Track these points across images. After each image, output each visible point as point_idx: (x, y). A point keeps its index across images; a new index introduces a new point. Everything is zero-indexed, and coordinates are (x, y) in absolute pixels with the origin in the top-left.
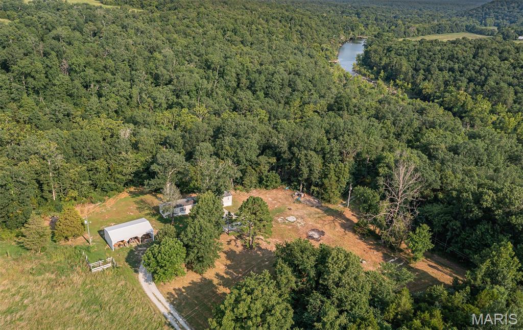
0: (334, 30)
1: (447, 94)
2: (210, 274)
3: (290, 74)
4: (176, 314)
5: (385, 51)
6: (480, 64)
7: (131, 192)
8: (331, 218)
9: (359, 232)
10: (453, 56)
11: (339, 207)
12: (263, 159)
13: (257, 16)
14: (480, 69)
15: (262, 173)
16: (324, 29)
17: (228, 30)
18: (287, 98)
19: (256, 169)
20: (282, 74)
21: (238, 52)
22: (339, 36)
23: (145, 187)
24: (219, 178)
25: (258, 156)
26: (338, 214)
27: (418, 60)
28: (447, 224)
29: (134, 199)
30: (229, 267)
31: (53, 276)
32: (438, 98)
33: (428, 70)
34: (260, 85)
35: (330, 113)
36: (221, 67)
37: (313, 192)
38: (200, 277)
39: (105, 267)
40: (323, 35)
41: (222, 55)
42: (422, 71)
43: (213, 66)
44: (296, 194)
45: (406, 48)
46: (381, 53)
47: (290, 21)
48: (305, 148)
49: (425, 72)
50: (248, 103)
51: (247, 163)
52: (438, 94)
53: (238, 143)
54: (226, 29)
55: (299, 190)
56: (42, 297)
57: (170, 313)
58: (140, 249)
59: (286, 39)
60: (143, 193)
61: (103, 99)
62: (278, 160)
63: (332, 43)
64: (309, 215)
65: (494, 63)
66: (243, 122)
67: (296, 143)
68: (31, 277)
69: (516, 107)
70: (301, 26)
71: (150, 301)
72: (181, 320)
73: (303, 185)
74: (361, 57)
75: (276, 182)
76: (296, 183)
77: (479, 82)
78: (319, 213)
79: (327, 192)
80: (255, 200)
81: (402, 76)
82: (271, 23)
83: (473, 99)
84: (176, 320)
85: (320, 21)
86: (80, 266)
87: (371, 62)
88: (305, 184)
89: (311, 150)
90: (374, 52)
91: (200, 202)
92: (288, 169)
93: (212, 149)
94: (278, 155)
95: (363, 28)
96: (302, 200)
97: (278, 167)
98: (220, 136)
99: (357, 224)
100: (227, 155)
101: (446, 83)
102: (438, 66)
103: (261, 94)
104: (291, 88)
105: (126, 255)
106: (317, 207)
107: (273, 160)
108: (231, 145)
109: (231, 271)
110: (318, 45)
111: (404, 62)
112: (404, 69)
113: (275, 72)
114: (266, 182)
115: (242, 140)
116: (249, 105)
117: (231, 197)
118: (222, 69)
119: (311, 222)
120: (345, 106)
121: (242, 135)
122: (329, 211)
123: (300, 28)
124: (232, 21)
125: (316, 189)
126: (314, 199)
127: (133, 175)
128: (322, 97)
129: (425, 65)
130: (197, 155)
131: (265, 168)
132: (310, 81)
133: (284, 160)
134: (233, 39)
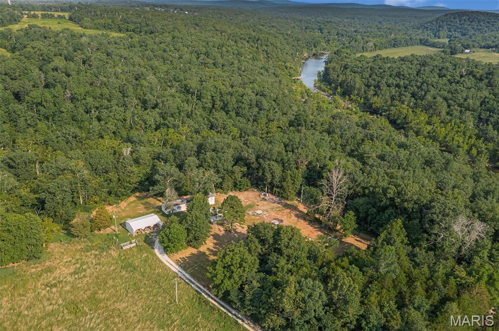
0: (298, 48)
1: (392, 108)
2: (203, 249)
3: (257, 95)
4: (184, 272)
5: (342, 69)
6: (422, 81)
7: (137, 197)
8: (289, 211)
9: (308, 220)
10: (399, 73)
11: (295, 203)
12: (237, 169)
13: (227, 38)
14: (421, 85)
15: (236, 179)
16: (288, 47)
17: (201, 53)
18: (255, 116)
19: (232, 176)
20: (250, 95)
21: (211, 75)
22: (302, 53)
23: (150, 192)
24: (205, 183)
25: (232, 167)
26: (294, 208)
27: (370, 77)
28: (368, 211)
29: (141, 201)
30: (216, 244)
31: (97, 253)
32: (386, 111)
33: (378, 86)
34: (231, 106)
35: (291, 128)
36: (198, 91)
37: (275, 192)
38: (197, 250)
39: (132, 246)
40: (287, 54)
41: (198, 79)
42: (372, 88)
43: (191, 90)
44: (262, 194)
45: (360, 65)
46: (339, 70)
47: (257, 41)
48: (268, 159)
49: (375, 88)
50: (223, 122)
51: (225, 172)
52: (385, 108)
53: (217, 157)
54: (199, 53)
55: (265, 191)
56: (94, 265)
57: (179, 271)
58: (152, 234)
59: (254, 59)
60: (146, 197)
61: (103, 122)
62: (248, 169)
63: (295, 60)
64: (272, 209)
65: (433, 79)
66: (220, 140)
67: (261, 156)
68: (83, 253)
69: (447, 119)
70: (267, 45)
71: (165, 265)
72: (187, 275)
73: (268, 187)
74: (322, 73)
75: (247, 186)
76: (262, 186)
77: (420, 97)
78: (279, 207)
79: (285, 192)
80: (232, 198)
81: (356, 92)
82: (240, 45)
83: (413, 111)
84: (184, 275)
85: (285, 39)
86: (114, 246)
87: (330, 78)
88: (269, 186)
89: (273, 160)
90: (333, 70)
91: (194, 200)
92: (256, 175)
93: (197, 162)
94: (248, 165)
95: (325, 45)
96: (267, 198)
97: (248, 174)
98: (203, 151)
99: (307, 214)
100: (209, 166)
101: (393, 98)
102: (386, 83)
103: (233, 114)
104: (258, 107)
105: (144, 239)
106: (278, 203)
107: (245, 169)
108: (212, 159)
109: (218, 246)
110: (283, 64)
111: (358, 79)
112: (357, 86)
113: (244, 94)
114: (240, 186)
115: (220, 154)
116: (223, 124)
117: (214, 198)
118: (199, 93)
119: (273, 214)
120: (303, 122)
121: (220, 150)
122: (287, 206)
123: (266, 48)
124: (204, 44)
125: (278, 190)
126: (276, 197)
127: (138, 184)
128: (285, 114)
129: (375, 81)
130: (186, 167)
131: (238, 176)
132: (274, 101)
133: (253, 169)
134: (206, 62)
